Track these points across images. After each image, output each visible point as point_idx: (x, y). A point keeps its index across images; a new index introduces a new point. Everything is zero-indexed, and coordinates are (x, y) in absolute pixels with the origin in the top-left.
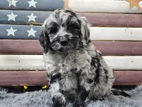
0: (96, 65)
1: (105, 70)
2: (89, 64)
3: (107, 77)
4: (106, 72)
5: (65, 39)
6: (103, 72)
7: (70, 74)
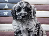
0: (38, 28)
1: (42, 31)
2: (35, 26)
3: (43, 34)
5: (24, 15)
6: (41, 32)
7: (26, 31)
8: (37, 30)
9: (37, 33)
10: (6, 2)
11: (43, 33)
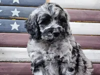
4: (85, 63)
7: (54, 61)
8: (75, 58)
9: (74, 65)
10: (16, 5)
11: (86, 65)
